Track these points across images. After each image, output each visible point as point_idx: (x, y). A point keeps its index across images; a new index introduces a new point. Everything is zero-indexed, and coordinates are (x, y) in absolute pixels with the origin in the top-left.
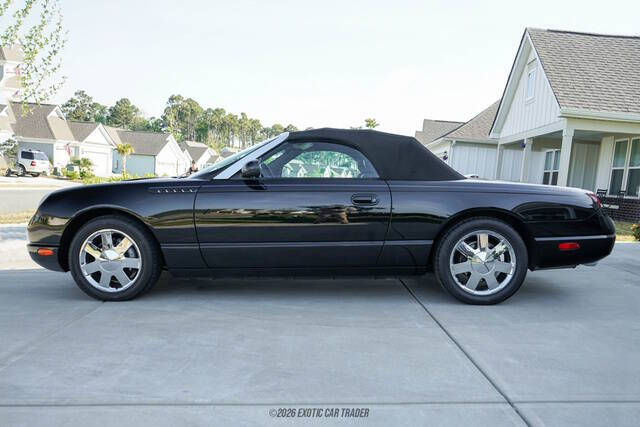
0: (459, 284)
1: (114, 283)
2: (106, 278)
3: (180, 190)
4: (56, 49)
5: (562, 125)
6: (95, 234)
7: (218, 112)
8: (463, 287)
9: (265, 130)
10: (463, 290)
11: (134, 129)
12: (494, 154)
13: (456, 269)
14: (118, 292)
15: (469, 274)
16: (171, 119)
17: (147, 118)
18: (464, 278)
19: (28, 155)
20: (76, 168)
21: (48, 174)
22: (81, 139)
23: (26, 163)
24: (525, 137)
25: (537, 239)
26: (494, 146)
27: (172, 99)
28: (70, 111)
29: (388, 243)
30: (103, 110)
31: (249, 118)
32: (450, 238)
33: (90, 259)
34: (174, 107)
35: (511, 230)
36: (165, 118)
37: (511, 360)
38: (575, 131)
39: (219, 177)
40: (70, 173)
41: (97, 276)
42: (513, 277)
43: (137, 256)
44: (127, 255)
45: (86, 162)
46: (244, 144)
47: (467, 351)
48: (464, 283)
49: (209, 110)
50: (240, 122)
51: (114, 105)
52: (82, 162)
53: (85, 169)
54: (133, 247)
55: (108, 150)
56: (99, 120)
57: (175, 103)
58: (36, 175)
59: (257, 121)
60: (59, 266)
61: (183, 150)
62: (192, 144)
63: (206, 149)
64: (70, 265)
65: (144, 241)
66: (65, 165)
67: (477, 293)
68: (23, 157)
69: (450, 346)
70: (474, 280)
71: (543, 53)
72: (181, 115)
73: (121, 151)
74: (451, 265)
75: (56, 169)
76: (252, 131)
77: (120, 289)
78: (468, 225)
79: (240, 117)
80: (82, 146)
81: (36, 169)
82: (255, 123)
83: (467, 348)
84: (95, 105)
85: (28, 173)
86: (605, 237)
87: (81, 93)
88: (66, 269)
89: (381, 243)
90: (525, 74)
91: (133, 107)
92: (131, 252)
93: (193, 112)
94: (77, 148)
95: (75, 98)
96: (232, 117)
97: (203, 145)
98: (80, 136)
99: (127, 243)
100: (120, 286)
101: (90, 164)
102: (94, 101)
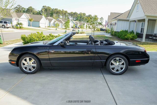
0: (112, 70)
1: (30, 70)
2: (28, 69)
3: (45, 48)
4: (13, 5)
5: (145, 18)
6: (25, 59)
7: (56, 9)
8: (113, 71)
9: (69, 13)
10: (113, 72)
11: (33, 14)
12: (128, 23)
13: (111, 67)
14: (31, 72)
15: (114, 68)
16: (43, 11)
17: (37, 11)
18: (113, 69)
19: (5, 23)
20: (18, 26)
21: (11, 27)
22: (19, 18)
23: (5, 25)
24: (136, 20)
25: (131, 60)
26: (128, 21)
27: (43, 7)
28: (16, 9)
29: (95, 61)
30: (25, 9)
31: (64, 10)
32: (110, 60)
33: (24, 64)
34: (44, 8)
35: (125, 58)
36: (41, 10)
37: (120, 93)
38: (148, 19)
39: (55, 44)
40: (17, 27)
41: (26, 68)
42: (125, 69)
43: (35, 64)
44: (33, 63)
45: (21, 24)
46: (63, 17)
47: (111, 90)
48: (113, 70)
49: (54, 9)
50: (62, 11)
51: (28, 8)
52: (20, 24)
53: (21, 26)
54: (34, 61)
55: (27, 20)
56: (24, 12)
57: (44, 7)
58: (8, 28)
59: (66, 11)
60: (16, 65)
61: (47, 19)
62: (49, 18)
63: (53, 19)
64: (19, 65)
65: (37, 60)
66: (15, 25)
67: (116, 72)
68: (4, 23)
69: (107, 89)
70: (115, 69)
71: (141, 2)
72: (46, 10)
73: (30, 20)
74: (110, 66)
75: (13, 26)
76: (65, 14)
77: (31, 71)
78: (114, 56)
79: (62, 10)
80: (20, 19)
81: (8, 26)
82: (66, 12)
83: (111, 89)
84: (23, 8)
85: (6, 27)
86: (147, 59)
87: (19, 5)
88: (18, 66)
89: (93, 61)
90: (136, 5)
91: (33, 8)
92: (34, 63)
93: (49, 10)
94: (18, 20)
95: (17, 6)
96: (60, 10)
97: (52, 18)
98: (19, 17)
99: (33, 60)
100: (31, 70)
101: (22, 24)
102: (22, 7)
